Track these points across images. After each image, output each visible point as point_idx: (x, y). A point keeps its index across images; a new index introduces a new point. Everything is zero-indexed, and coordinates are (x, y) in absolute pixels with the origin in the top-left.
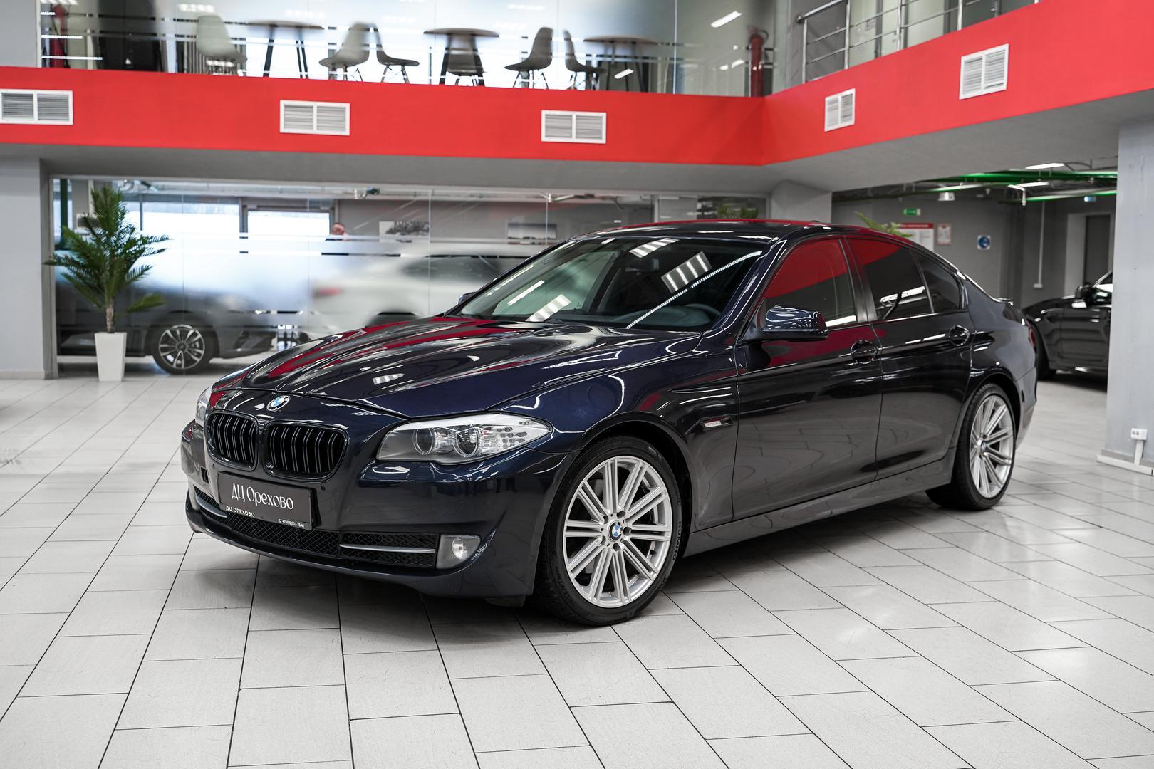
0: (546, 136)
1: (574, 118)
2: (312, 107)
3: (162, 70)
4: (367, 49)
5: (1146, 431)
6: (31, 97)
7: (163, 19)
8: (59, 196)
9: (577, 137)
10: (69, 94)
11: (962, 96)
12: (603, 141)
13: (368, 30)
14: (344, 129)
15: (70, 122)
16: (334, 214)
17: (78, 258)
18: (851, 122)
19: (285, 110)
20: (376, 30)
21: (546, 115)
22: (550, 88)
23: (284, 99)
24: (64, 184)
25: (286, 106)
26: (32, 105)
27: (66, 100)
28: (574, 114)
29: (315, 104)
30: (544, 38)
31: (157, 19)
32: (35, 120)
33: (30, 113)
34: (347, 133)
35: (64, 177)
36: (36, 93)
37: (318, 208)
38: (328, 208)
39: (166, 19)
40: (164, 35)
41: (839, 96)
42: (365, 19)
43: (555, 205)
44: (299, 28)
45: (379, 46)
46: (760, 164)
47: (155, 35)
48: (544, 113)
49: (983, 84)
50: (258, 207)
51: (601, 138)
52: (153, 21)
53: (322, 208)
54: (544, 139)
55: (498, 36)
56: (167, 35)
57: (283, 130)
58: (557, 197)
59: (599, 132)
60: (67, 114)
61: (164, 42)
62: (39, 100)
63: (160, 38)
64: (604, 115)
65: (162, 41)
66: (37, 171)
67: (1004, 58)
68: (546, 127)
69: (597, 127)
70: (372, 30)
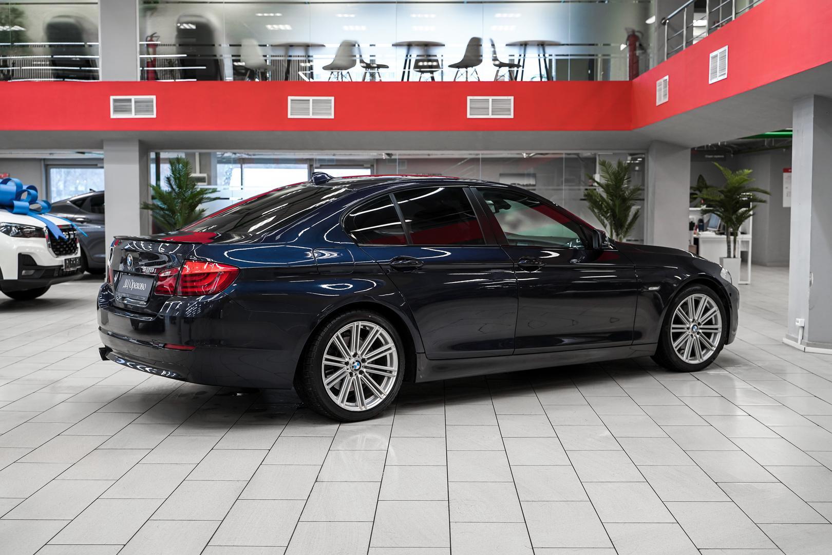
0: (471, 114)
1: (490, 101)
2: (309, 100)
3: (222, 79)
4: (354, 58)
5: (804, 320)
6: (130, 100)
7: (220, 45)
8: (155, 161)
9: (492, 114)
10: (154, 97)
11: (710, 82)
12: (512, 116)
13: (355, 45)
14: (330, 114)
15: (154, 116)
16: (374, 169)
17: (161, 204)
18: (667, 100)
19: (291, 103)
20: (359, 45)
21: (470, 100)
22: (481, 80)
23: (290, 96)
24: (157, 155)
25: (292, 100)
26: (131, 105)
27: (152, 102)
28: (490, 98)
29: (311, 98)
30: (475, 45)
31: (216, 45)
32: (133, 115)
33: (129, 111)
34: (332, 117)
35: (158, 151)
36: (133, 98)
37: (362, 165)
38: (369, 166)
39: (222, 45)
40: (221, 56)
41: (662, 80)
42: (351, 38)
43: (529, 160)
44: (307, 46)
45: (361, 56)
46: (629, 129)
47: (215, 56)
48: (469, 98)
49: (718, 74)
50: (321, 165)
51: (510, 114)
52: (214, 47)
53: (365, 166)
54: (469, 116)
55: (444, 45)
56: (224, 56)
57: (290, 116)
58: (530, 154)
59: (510, 110)
60: (153, 111)
61: (222, 61)
62: (136, 102)
63: (218, 57)
64: (512, 98)
65: (220, 60)
66: (137, 148)
67: (725, 56)
68: (471, 108)
69: (506, 106)
70: (357, 45)
